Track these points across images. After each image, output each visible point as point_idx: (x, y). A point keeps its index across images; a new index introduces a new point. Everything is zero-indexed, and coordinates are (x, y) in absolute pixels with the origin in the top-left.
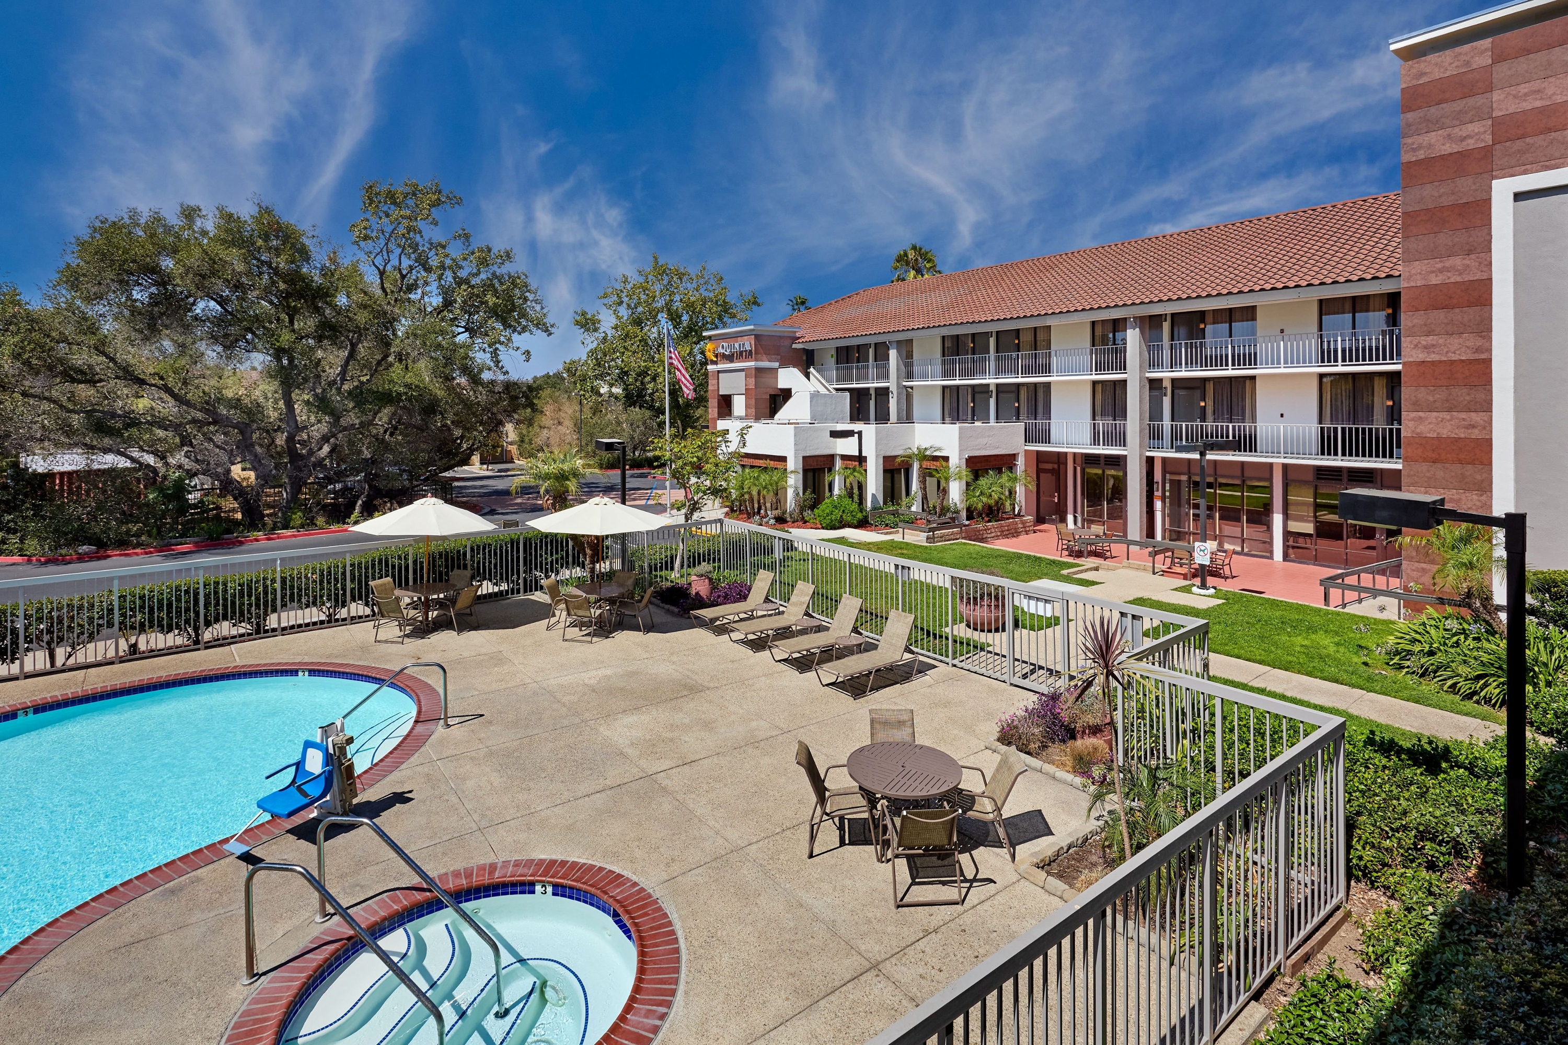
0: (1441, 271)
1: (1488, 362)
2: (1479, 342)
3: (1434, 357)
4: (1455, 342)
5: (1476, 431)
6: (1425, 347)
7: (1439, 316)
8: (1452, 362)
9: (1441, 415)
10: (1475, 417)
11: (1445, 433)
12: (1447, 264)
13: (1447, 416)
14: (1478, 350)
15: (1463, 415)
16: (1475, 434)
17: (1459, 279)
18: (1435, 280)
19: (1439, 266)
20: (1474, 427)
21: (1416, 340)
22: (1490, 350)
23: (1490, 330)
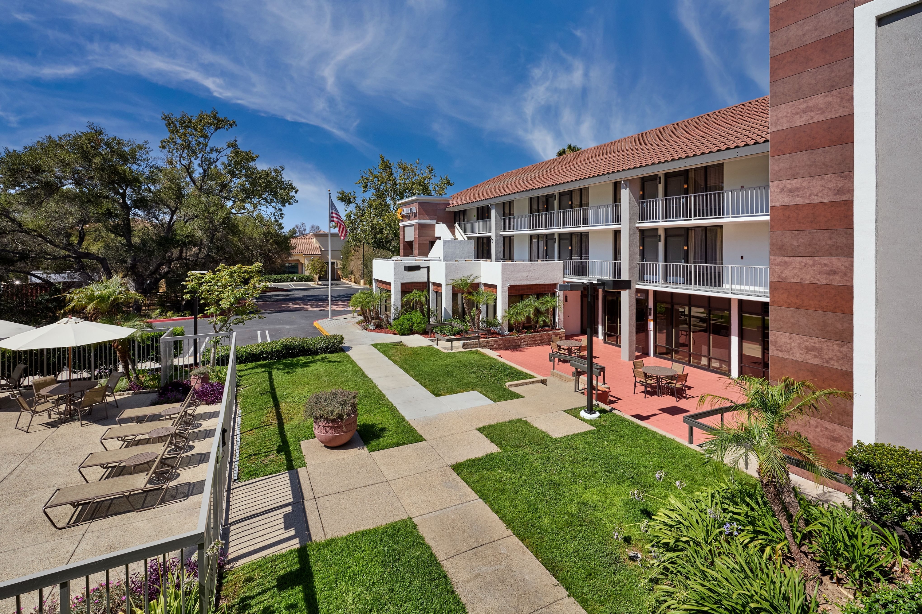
0: (804, 111)
1: (850, 203)
2: (841, 183)
3: (798, 201)
4: (817, 183)
5: (837, 278)
6: (791, 191)
7: (803, 158)
8: (815, 205)
9: (805, 260)
10: (837, 263)
11: (808, 278)
12: (811, 104)
13: (809, 260)
14: (840, 191)
15: (825, 260)
16: (837, 280)
17: (821, 118)
18: (799, 121)
19: (803, 106)
20: (835, 273)
21: (782, 184)
22: (851, 191)
23: (851, 169)
